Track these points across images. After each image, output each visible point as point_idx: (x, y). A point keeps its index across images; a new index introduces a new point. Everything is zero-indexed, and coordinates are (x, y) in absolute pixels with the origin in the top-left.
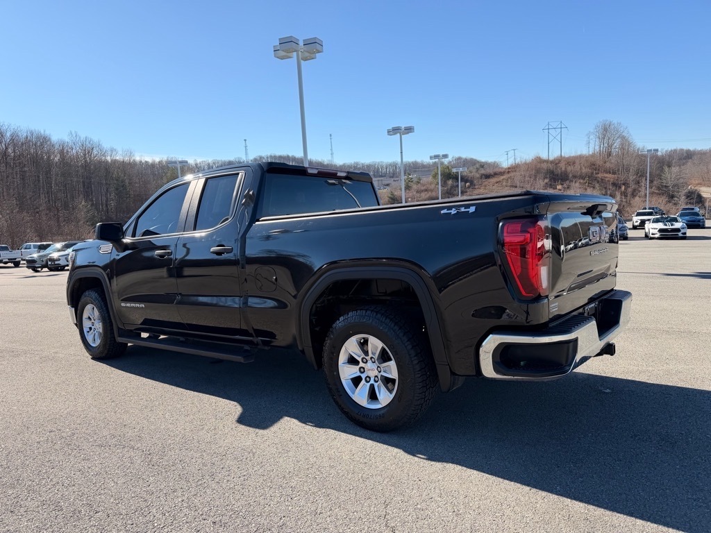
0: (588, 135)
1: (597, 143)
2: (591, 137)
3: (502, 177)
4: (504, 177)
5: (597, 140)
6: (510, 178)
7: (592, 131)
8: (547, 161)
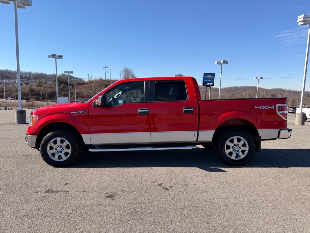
0: (120, 72)
1: (124, 76)
2: (121, 73)
3: (86, 85)
4: (87, 85)
5: (123, 75)
6: (90, 86)
7: (122, 71)
8: (105, 81)
